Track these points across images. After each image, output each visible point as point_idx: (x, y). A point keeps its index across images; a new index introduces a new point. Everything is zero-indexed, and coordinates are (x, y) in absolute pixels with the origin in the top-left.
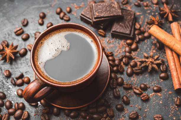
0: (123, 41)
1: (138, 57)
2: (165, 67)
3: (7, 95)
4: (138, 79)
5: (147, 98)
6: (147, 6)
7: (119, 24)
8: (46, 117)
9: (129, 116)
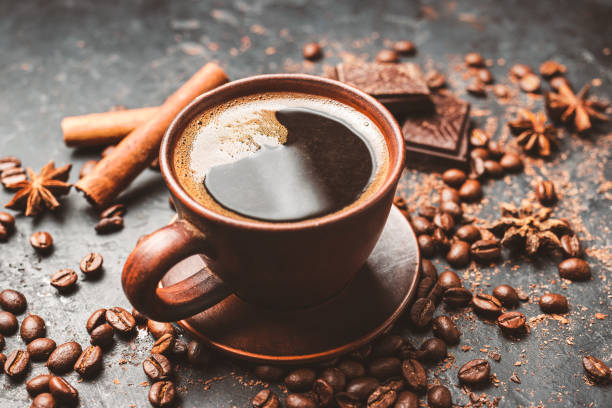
0: (432, 176)
1: (485, 218)
2: (577, 243)
3: (32, 304)
4: (485, 276)
5: (520, 324)
6: (505, 96)
7: (419, 124)
8: (163, 365)
9: (459, 374)
